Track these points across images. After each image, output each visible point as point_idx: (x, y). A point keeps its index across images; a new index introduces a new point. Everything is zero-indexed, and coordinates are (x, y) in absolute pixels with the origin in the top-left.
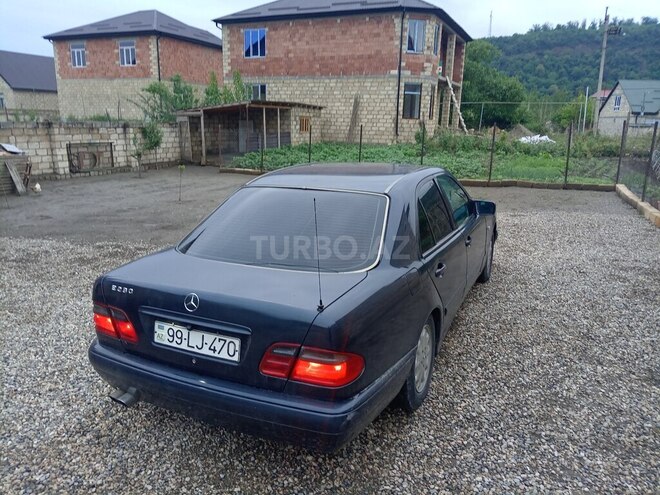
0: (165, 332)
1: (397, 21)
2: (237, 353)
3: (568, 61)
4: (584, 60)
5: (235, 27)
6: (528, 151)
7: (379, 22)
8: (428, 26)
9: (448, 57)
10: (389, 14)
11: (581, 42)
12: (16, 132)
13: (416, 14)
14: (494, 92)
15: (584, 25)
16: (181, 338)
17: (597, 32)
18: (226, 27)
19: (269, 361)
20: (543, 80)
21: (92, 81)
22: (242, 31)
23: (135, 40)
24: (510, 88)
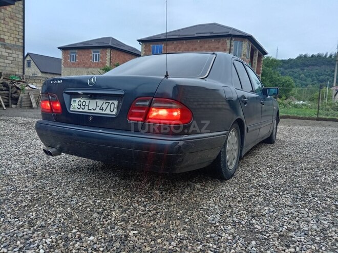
0: (76, 104)
1: (228, 42)
2: (115, 110)
3: (317, 73)
4: (326, 73)
5: (148, 44)
6: (296, 106)
7: (219, 42)
8: (244, 45)
9: (254, 61)
10: (224, 38)
11: (324, 64)
12: (37, 81)
13: (238, 39)
14: (277, 83)
15: (326, 55)
16: (85, 105)
17: (333, 59)
18: (143, 44)
19: (133, 111)
20: (304, 82)
21: (78, 69)
22: (151, 46)
23: (100, 50)
24: (286, 82)
